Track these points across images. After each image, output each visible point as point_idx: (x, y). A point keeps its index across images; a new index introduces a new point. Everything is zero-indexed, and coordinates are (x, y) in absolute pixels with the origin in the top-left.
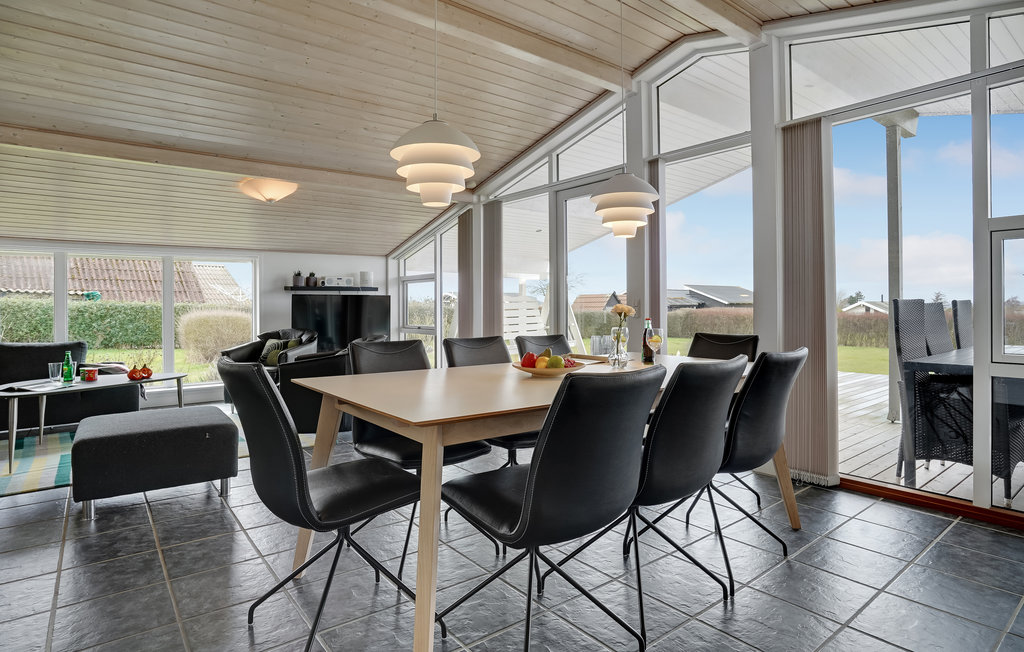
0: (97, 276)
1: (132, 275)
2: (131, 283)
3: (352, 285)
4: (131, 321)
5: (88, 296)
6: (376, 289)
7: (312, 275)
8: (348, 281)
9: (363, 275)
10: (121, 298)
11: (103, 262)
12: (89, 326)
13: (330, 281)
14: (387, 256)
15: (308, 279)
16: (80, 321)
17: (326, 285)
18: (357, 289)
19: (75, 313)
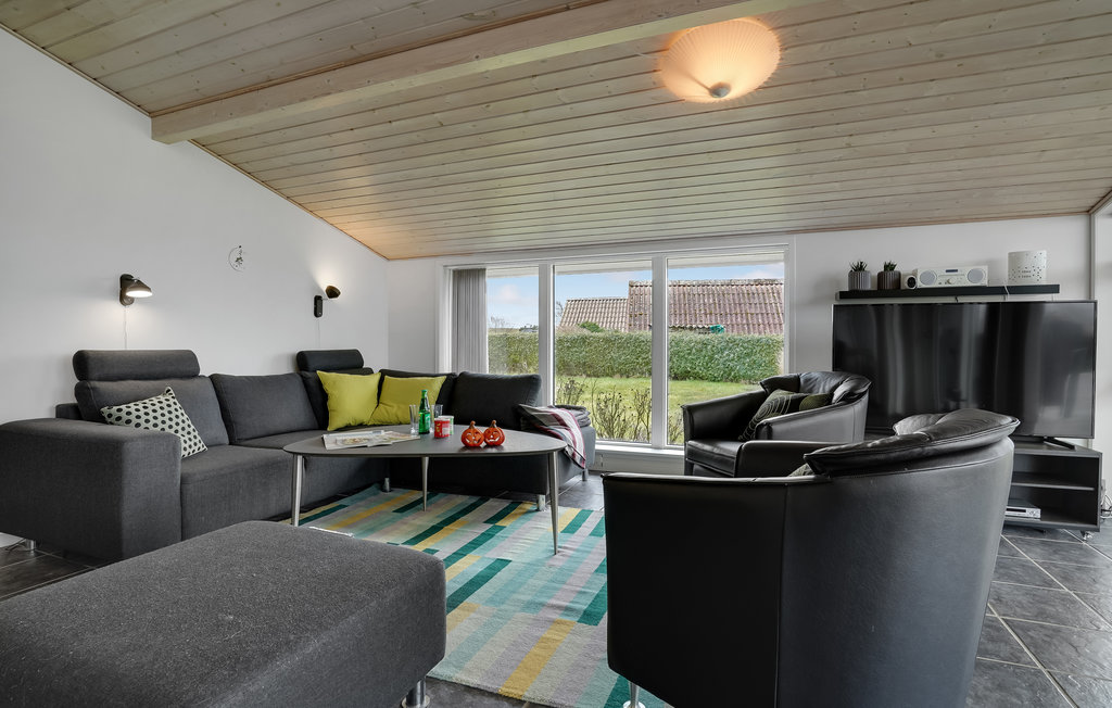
0: (730, 310)
1: (761, 308)
2: (760, 316)
3: (984, 282)
4: (748, 355)
5: (713, 329)
6: (1055, 289)
7: (889, 267)
8: (975, 274)
9: (1015, 259)
10: (749, 332)
11: (736, 297)
12: (711, 358)
13: (929, 275)
14: (1090, 212)
15: (880, 275)
16: (704, 353)
17: (920, 284)
18: (1000, 290)
19: (700, 346)
